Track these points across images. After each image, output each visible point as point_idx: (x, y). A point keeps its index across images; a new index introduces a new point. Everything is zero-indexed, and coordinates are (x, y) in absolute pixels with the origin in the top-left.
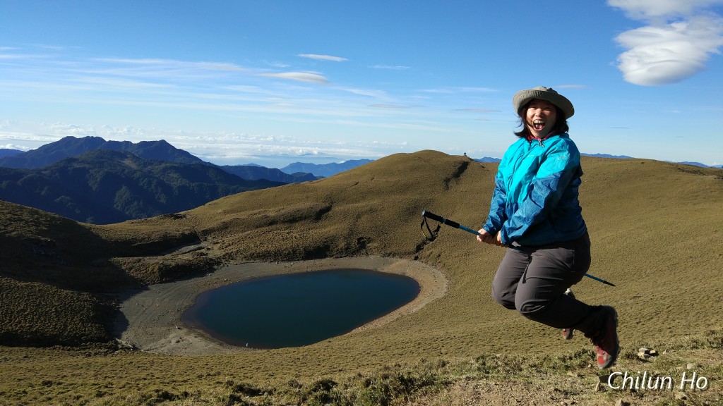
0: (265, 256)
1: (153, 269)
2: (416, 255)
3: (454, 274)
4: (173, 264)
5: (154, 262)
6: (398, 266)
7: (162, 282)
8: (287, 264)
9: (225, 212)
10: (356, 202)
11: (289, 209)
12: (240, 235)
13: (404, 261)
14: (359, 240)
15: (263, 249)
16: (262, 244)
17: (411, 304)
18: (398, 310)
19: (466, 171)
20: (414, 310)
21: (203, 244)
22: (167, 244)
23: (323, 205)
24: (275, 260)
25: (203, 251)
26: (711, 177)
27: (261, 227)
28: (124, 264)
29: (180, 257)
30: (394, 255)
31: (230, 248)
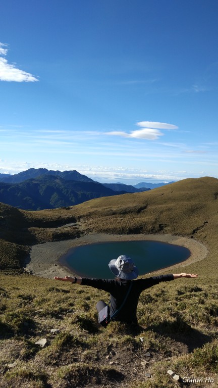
0: (107, 231)
1: (50, 234)
2: (192, 235)
3: (213, 248)
4: (60, 232)
5: (51, 231)
6: (180, 241)
7: (53, 241)
8: (118, 236)
9: (91, 207)
10: (163, 204)
11: (124, 207)
12: (97, 219)
14: (160, 225)
18: (174, 266)
21: (77, 223)
22: (60, 222)
23: (142, 205)
24: (112, 233)
25: (77, 226)
27: (108, 215)
28: (37, 231)
29: (65, 229)
30: (179, 235)
31: (90, 226)
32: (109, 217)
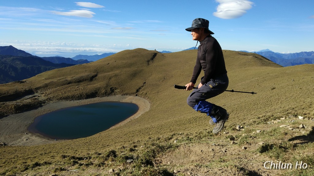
0: (67, 98)
1: (12, 107)
2: (137, 94)
3: (153, 101)
4: (21, 104)
6: (129, 99)
7: (16, 113)
8: (78, 101)
9: (46, 79)
10: (109, 72)
11: (77, 76)
12: (54, 89)
13: (131, 97)
14: (111, 89)
15: (66, 95)
16: (65, 93)
17: (135, 115)
18: (130, 118)
19: (156, 57)
20: (137, 117)
21: (36, 94)
22: (18, 95)
23: (94, 74)
24: (72, 100)
25: (36, 97)
26: (251, 57)
27: (64, 85)
29: (25, 101)
30: (127, 94)
31: (49, 95)
32: (66, 86)
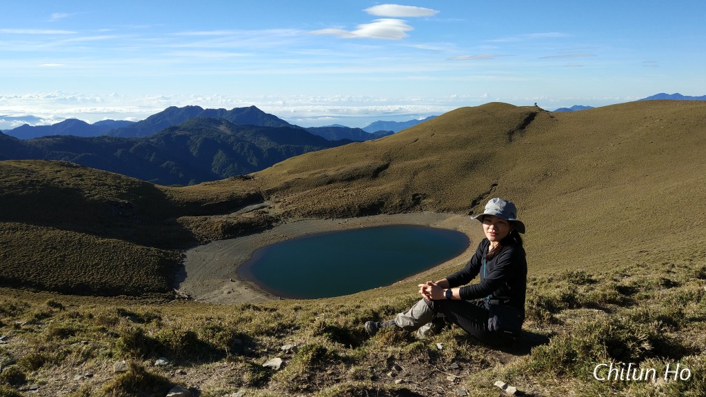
0: (321, 214)
1: (217, 227)
2: (471, 210)
4: (235, 222)
5: (218, 220)
6: (452, 221)
7: (224, 239)
8: (341, 221)
9: (289, 173)
11: (347, 168)
12: (301, 194)
13: (458, 216)
15: (320, 206)
16: (319, 202)
18: (443, 264)
21: (266, 203)
23: (381, 163)
24: (330, 217)
28: (192, 222)
29: (243, 215)
30: (449, 210)
31: (289, 206)
32: (323, 188)
